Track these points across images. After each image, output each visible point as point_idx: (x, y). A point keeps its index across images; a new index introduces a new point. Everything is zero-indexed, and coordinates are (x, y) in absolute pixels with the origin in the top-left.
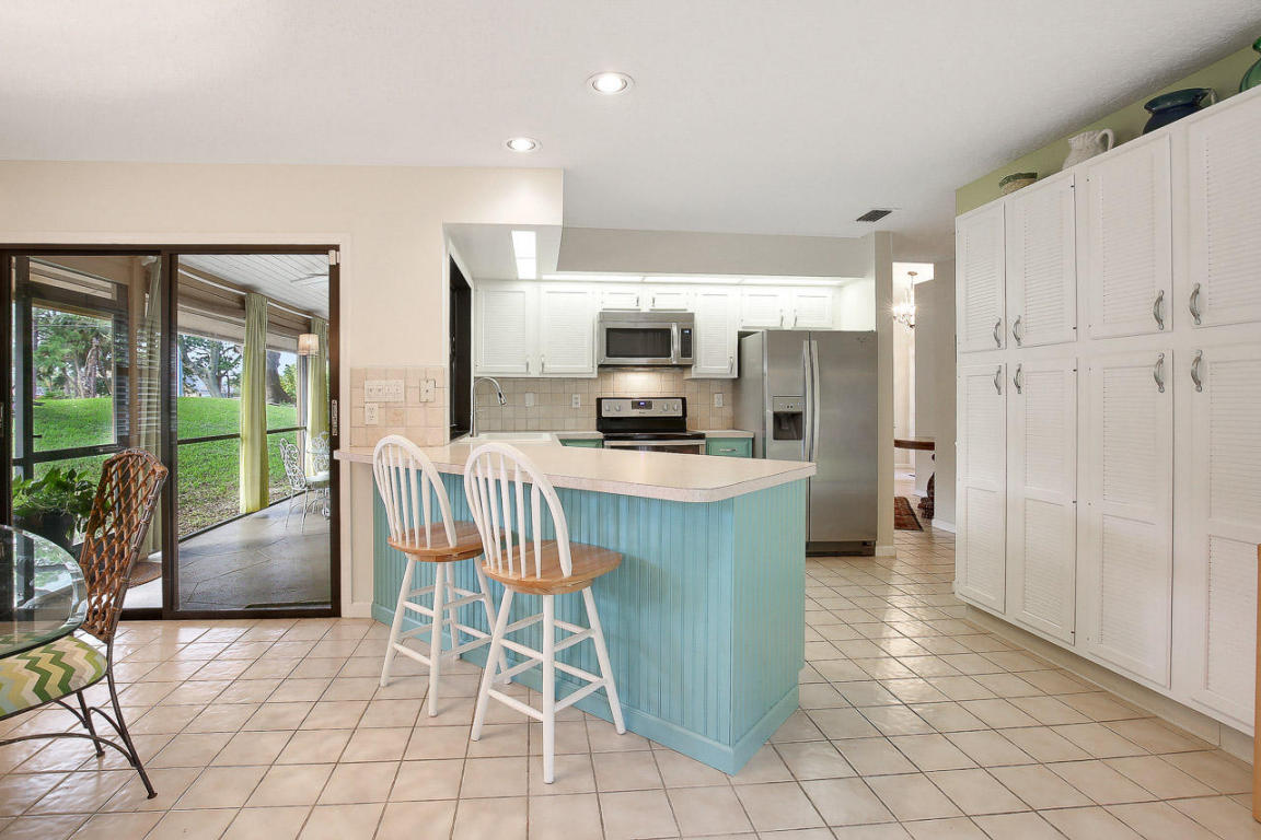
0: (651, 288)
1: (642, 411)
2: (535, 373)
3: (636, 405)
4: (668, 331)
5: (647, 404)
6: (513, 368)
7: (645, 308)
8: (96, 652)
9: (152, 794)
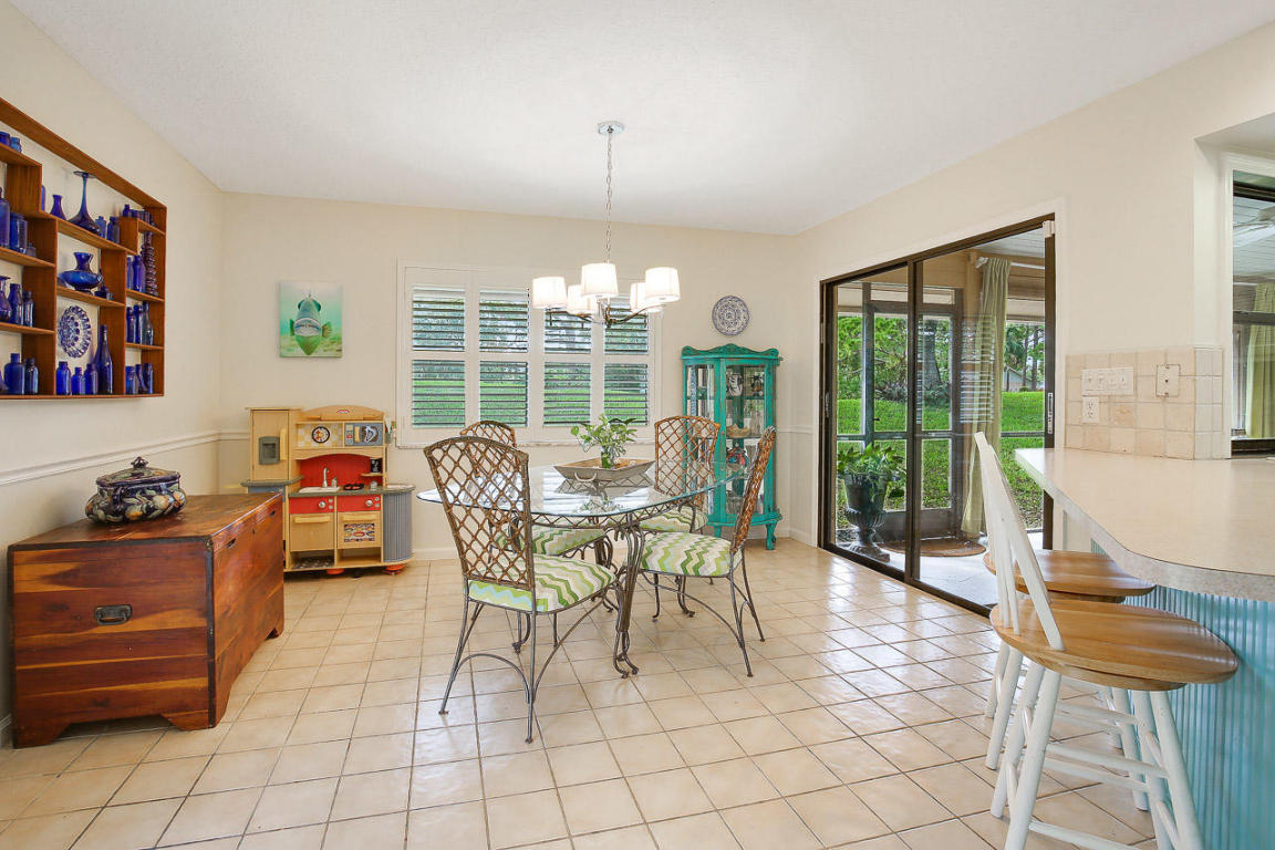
8: (725, 559)
9: (750, 675)
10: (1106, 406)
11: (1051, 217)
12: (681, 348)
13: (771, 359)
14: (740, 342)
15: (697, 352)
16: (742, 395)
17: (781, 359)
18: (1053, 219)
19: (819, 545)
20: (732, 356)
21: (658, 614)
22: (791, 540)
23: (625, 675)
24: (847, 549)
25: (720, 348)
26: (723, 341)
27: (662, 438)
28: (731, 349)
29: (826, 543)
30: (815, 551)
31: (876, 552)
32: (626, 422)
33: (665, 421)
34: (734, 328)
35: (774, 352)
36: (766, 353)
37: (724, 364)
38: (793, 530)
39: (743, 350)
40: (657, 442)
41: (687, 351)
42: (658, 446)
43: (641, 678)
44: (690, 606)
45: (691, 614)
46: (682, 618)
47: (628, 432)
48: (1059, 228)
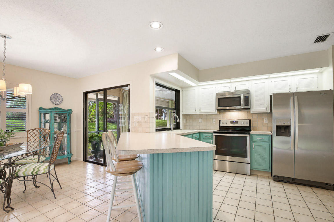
0: (235, 83)
1: (234, 124)
2: (198, 113)
3: (232, 122)
4: (240, 97)
5: (236, 122)
6: (192, 111)
7: (233, 90)
8: (47, 168)
9: (55, 198)
10: (138, 123)
11: (129, 85)
12: (39, 108)
13: (70, 112)
14: (60, 107)
15: (44, 109)
16: (60, 122)
17: (73, 112)
18: (130, 85)
19: (84, 161)
20: (57, 111)
21: (25, 190)
22: (76, 161)
23: (8, 211)
24: (92, 161)
25: (53, 108)
26: (54, 106)
27: (29, 135)
28: (56, 109)
29: (85, 160)
30: (82, 162)
31: (99, 160)
32: (11, 131)
33: (31, 130)
34: (58, 103)
35: (70, 110)
36: (68, 110)
37: (53, 113)
38: (77, 158)
39: (61, 109)
40: (27, 137)
41: (41, 109)
42: (28, 138)
43: (15, 211)
44: (38, 185)
45: (38, 187)
46: (35, 189)
47: (11, 134)
48: (131, 87)
